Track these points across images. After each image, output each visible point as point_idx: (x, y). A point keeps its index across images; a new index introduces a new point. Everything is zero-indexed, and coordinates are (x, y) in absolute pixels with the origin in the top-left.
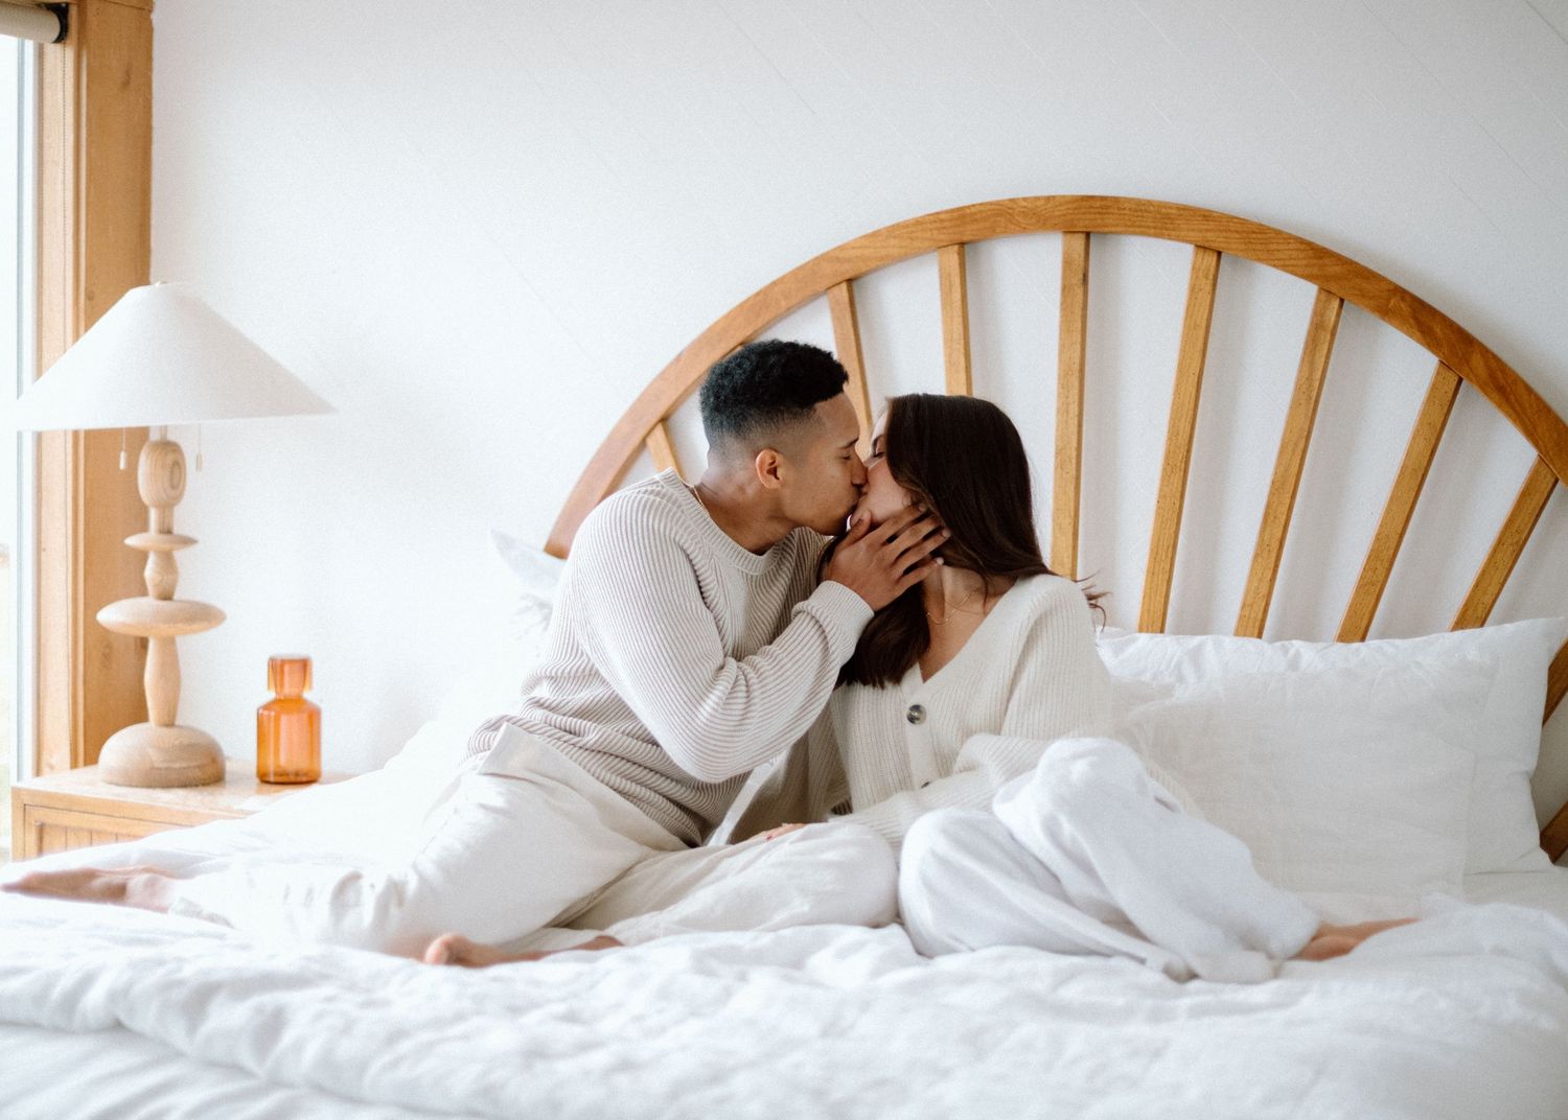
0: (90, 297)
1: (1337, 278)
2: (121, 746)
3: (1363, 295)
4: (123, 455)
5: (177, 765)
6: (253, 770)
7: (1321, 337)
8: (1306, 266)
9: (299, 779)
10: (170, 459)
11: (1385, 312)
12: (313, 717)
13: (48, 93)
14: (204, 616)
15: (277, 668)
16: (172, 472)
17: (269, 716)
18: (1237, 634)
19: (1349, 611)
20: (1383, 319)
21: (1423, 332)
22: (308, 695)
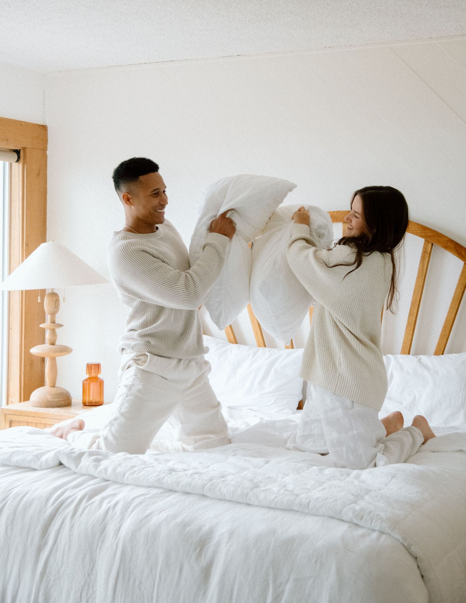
0: (27, 245)
1: (430, 237)
2: (37, 394)
3: (439, 242)
4: (39, 298)
5: (56, 400)
6: (81, 402)
7: (426, 256)
8: (421, 233)
9: (96, 404)
10: (55, 298)
11: (446, 248)
12: (101, 383)
13: (13, 178)
14: (65, 350)
15: (90, 367)
16: (55, 303)
17: (87, 383)
18: (401, 354)
19: (438, 344)
20: (446, 250)
21: (458, 254)
22: (99, 376)
